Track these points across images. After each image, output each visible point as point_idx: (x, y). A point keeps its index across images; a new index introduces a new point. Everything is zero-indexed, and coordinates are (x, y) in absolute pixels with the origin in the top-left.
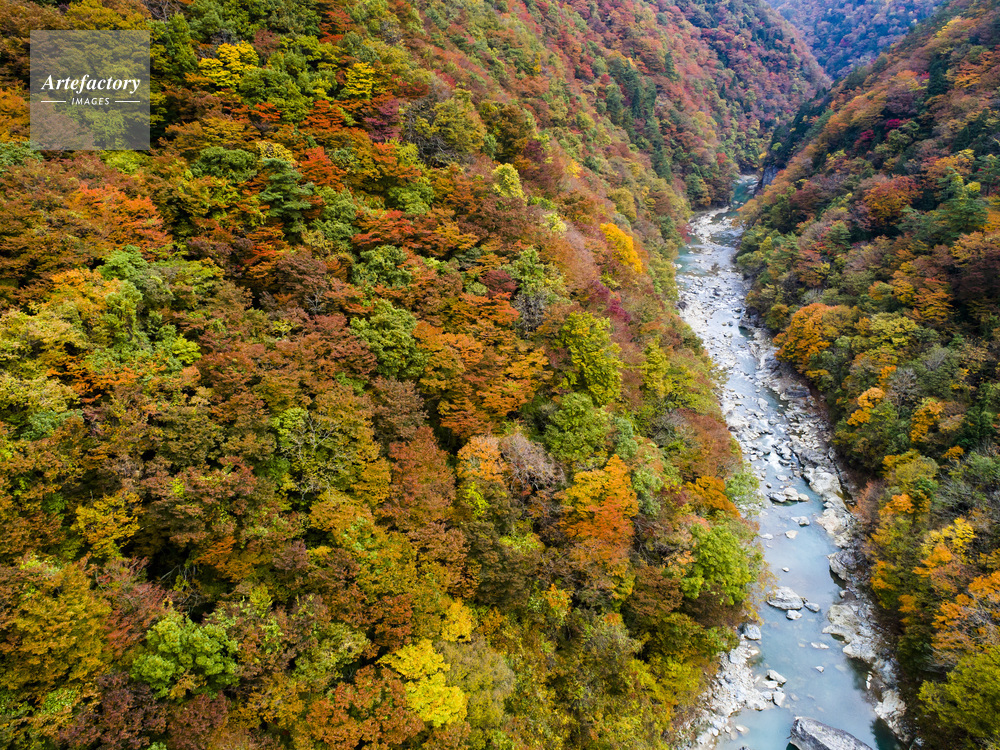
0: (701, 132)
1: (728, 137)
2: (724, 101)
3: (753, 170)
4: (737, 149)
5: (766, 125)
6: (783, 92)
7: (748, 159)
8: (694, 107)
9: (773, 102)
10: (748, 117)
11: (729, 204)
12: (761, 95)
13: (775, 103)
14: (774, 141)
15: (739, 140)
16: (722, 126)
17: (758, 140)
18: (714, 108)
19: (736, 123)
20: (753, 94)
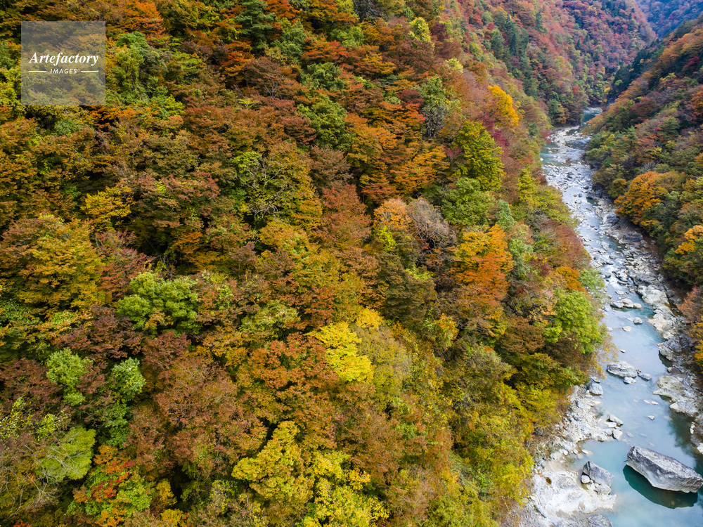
0: (561, 71)
1: (581, 78)
2: (579, 51)
3: (599, 104)
4: (587, 88)
5: (609, 71)
6: (624, 48)
7: (595, 96)
8: (556, 53)
9: (616, 55)
10: (596, 65)
11: (579, 123)
12: (607, 49)
13: (618, 55)
14: (617, 79)
15: (589, 81)
16: (576, 70)
17: (603, 82)
18: (571, 57)
19: (587, 69)
20: (601, 48)
